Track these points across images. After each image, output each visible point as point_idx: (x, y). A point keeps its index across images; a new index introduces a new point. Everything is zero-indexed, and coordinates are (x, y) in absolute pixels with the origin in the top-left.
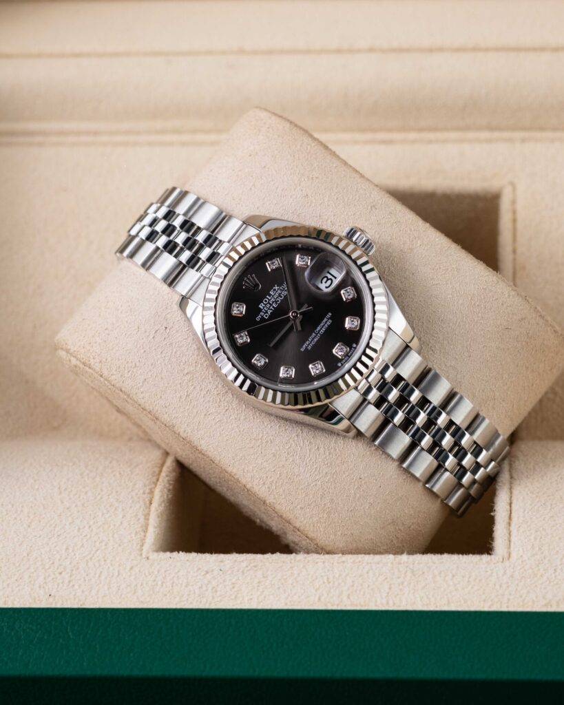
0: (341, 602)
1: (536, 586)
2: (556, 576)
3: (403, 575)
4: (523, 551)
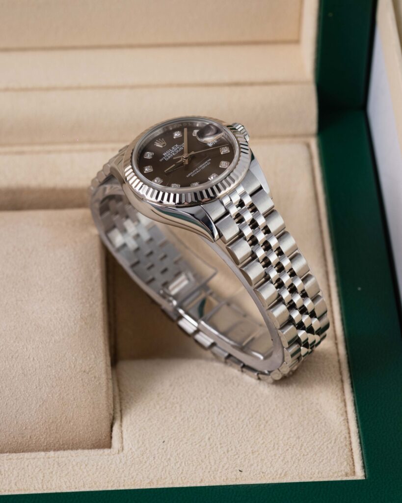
0: (11, 488)
1: (142, 470)
2: (155, 462)
3: (52, 467)
4: (132, 445)
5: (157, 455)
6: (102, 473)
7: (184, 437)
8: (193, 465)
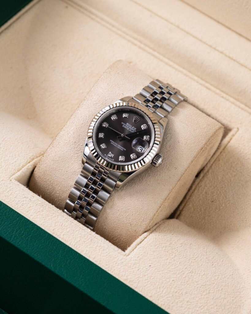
0: (60, 235)
1: (128, 271)
4: (134, 257)
5: (141, 270)
6: (107, 259)
7: (162, 271)
8: (154, 287)
